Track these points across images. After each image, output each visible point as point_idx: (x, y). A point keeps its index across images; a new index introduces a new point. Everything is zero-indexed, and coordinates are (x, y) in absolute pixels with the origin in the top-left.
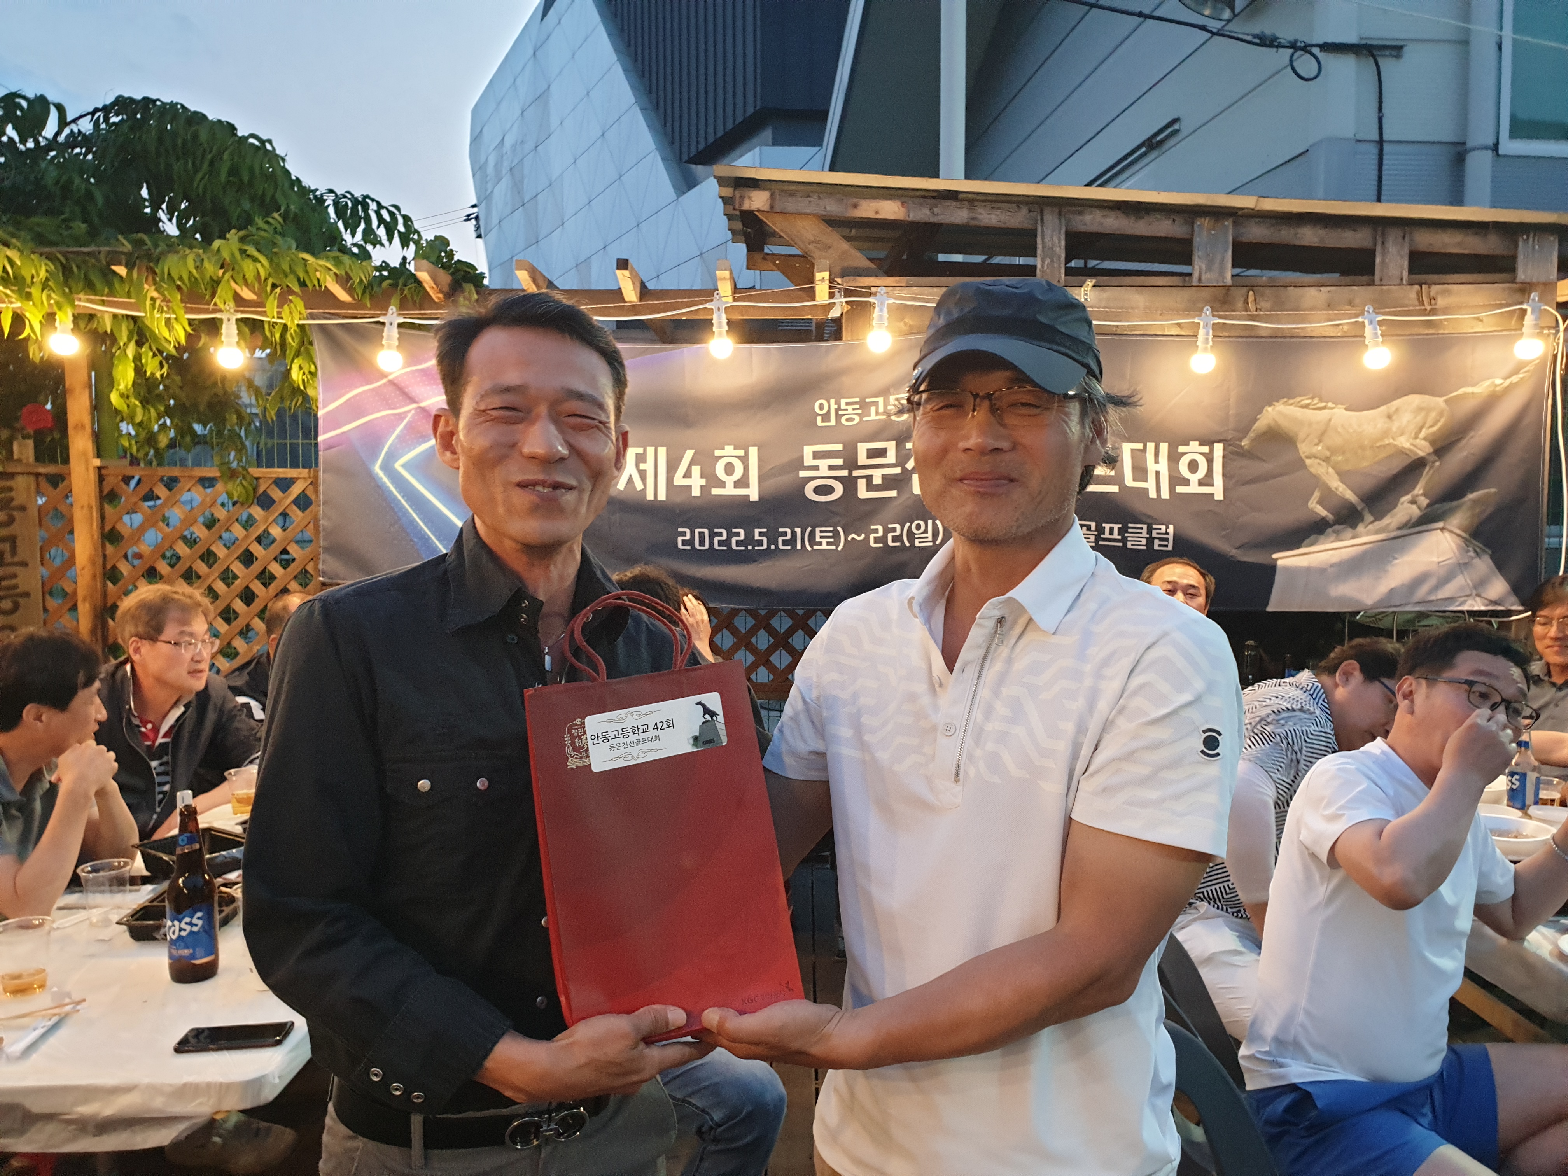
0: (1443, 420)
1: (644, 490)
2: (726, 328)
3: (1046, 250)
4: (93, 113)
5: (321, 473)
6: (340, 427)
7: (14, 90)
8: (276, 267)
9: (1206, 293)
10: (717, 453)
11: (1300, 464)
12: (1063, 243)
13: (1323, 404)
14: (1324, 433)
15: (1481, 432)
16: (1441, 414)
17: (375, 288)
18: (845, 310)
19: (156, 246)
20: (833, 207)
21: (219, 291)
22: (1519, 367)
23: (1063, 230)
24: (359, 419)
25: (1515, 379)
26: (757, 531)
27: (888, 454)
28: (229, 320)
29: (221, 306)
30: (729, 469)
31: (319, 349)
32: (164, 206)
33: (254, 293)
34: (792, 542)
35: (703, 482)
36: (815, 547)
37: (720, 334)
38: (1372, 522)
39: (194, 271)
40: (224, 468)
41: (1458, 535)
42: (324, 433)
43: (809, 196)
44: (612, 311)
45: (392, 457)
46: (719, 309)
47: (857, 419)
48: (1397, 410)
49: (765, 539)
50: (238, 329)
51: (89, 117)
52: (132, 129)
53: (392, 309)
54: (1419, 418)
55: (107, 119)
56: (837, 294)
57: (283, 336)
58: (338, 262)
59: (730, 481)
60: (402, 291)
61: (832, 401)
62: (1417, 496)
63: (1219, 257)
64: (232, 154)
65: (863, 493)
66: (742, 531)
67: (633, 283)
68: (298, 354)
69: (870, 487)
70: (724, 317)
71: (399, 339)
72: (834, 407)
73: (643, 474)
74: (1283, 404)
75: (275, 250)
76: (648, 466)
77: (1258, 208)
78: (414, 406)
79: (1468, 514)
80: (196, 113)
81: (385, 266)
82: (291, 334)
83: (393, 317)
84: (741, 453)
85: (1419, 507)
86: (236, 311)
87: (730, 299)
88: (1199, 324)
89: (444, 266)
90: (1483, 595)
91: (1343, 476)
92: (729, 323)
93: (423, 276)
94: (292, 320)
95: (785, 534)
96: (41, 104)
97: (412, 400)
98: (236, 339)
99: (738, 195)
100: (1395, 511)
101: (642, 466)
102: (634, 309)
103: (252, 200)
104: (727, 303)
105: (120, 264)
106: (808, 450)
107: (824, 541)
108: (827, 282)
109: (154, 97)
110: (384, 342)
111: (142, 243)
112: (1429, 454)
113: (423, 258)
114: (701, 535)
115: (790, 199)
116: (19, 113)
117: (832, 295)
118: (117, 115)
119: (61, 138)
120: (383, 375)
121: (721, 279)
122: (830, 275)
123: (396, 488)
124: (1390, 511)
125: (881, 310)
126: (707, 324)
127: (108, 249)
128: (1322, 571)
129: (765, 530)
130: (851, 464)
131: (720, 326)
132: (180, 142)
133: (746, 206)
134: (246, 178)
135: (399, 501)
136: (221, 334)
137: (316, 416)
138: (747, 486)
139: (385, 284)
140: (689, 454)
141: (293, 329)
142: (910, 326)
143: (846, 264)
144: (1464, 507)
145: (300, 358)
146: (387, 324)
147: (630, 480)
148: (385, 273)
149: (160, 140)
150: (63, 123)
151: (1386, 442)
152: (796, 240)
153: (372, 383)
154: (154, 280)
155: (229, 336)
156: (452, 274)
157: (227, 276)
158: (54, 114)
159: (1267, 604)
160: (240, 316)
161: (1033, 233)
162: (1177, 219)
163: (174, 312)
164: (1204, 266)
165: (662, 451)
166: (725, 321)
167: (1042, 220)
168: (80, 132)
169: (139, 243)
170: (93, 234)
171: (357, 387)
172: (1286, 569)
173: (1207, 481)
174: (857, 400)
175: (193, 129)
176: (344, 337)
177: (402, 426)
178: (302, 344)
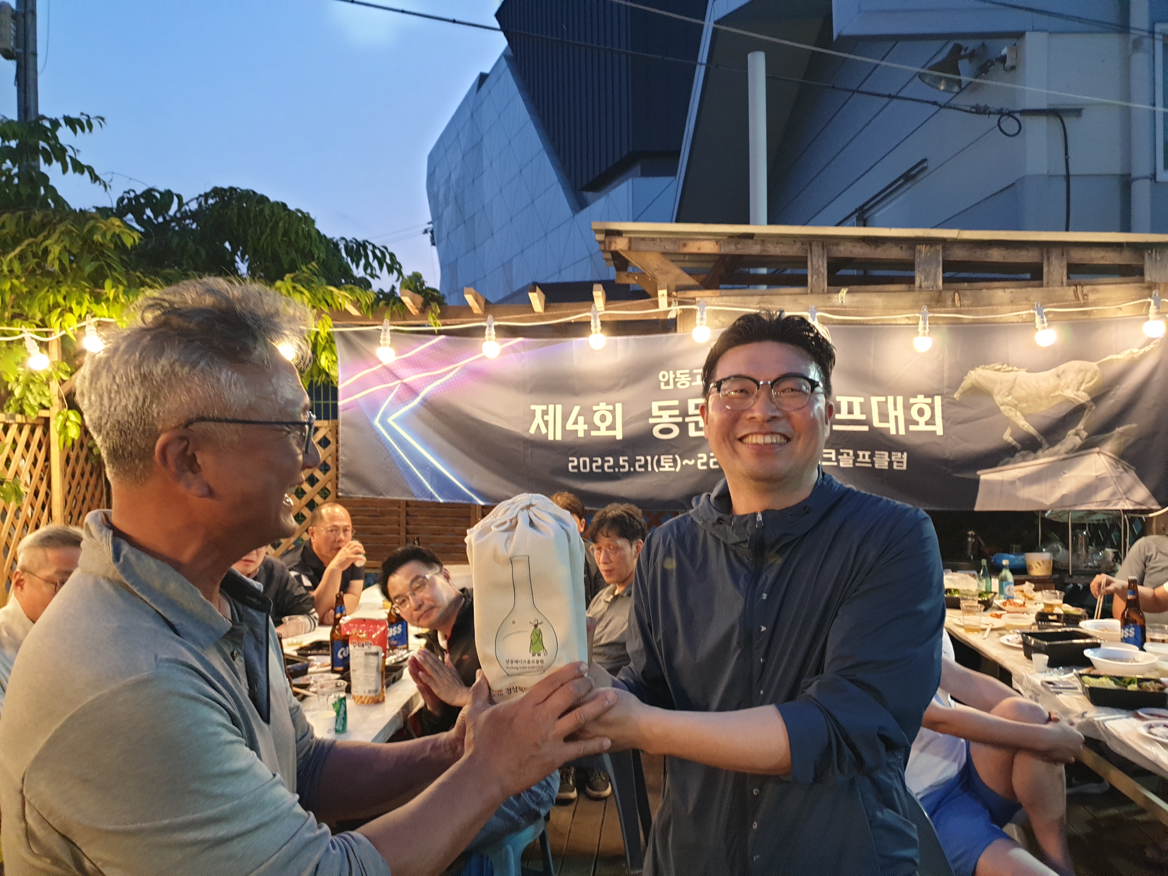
0: (1096, 378)
1: (547, 433)
2: (599, 328)
3: (812, 271)
4: (198, 198)
5: (340, 424)
6: (352, 395)
7: (151, 186)
8: (314, 296)
9: (925, 295)
10: (595, 408)
11: (996, 410)
12: (825, 265)
13: (1010, 368)
14: (1012, 388)
15: (1124, 386)
16: (1095, 373)
17: (375, 307)
18: (679, 313)
20: (670, 247)
22: (1150, 341)
23: (826, 256)
24: (364, 390)
25: (1147, 349)
26: (621, 459)
30: (603, 418)
31: (339, 346)
32: (239, 253)
34: (645, 466)
35: (586, 427)
36: (661, 469)
37: (596, 333)
38: (1048, 448)
41: (1110, 457)
42: (342, 400)
43: (654, 240)
44: (526, 320)
45: (385, 415)
46: (595, 315)
47: (688, 384)
48: (1064, 371)
49: (627, 465)
51: (196, 200)
52: (222, 207)
53: (387, 321)
54: (1080, 377)
55: (206, 201)
56: (673, 303)
57: (316, 339)
58: (352, 291)
59: (603, 426)
60: (392, 308)
61: (671, 372)
62: (1080, 430)
63: (933, 271)
64: (284, 223)
65: (692, 433)
66: (611, 459)
67: (540, 300)
68: (324, 349)
69: (697, 429)
70: (598, 321)
71: (391, 340)
72: (672, 376)
73: (546, 423)
74: (982, 368)
75: (313, 286)
76: (550, 418)
77: (959, 238)
78: (399, 381)
79: (1117, 442)
80: (262, 196)
81: (381, 291)
82: (321, 337)
83: (387, 326)
84: (611, 408)
85: (1081, 438)
87: (603, 309)
88: (920, 317)
89: (418, 293)
90: (1132, 498)
91: (1026, 417)
92: (603, 323)
93: (406, 300)
94: (323, 330)
95: (640, 460)
96: (168, 195)
97: (398, 378)
99: (608, 240)
100: (1064, 441)
101: (546, 418)
102: (541, 318)
103: (297, 253)
104: (601, 312)
106: (655, 405)
107: (667, 465)
108: (666, 296)
109: (236, 186)
110: (381, 342)
112: (1088, 402)
113: (406, 287)
114: (585, 462)
115: (641, 242)
116: (154, 201)
117: (670, 304)
118: (213, 199)
119: (179, 215)
120: (380, 363)
121: (596, 296)
122: (669, 291)
123: (388, 435)
124: (1060, 441)
125: (702, 314)
126: (587, 324)
128: (1012, 483)
129: (626, 458)
130: (684, 414)
131: (596, 327)
132: (252, 216)
133: (613, 247)
134: (293, 240)
135: (390, 443)
137: (337, 388)
138: (614, 429)
139: (381, 304)
140: (576, 409)
141: (323, 334)
142: (723, 323)
143: (679, 283)
144: (1113, 438)
145: (326, 351)
146: (383, 331)
147: (538, 427)
148: (381, 296)
149: (239, 215)
150: (181, 205)
151: (1057, 393)
152: (647, 269)
153: (373, 367)
156: (423, 297)
158: (176, 200)
159: (973, 504)
161: (806, 258)
162: (903, 247)
164: (923, 277)
165: (559, 408)
166: (599, 323)
167: (811, 251)
168: (190, 210)
171: (363, 370)
172: (987, 482)
173: (931, 422)
174: (687, 371)
175: (261, 206)
176: (355, 339)
177: (392, 395)
178: (327, 342)
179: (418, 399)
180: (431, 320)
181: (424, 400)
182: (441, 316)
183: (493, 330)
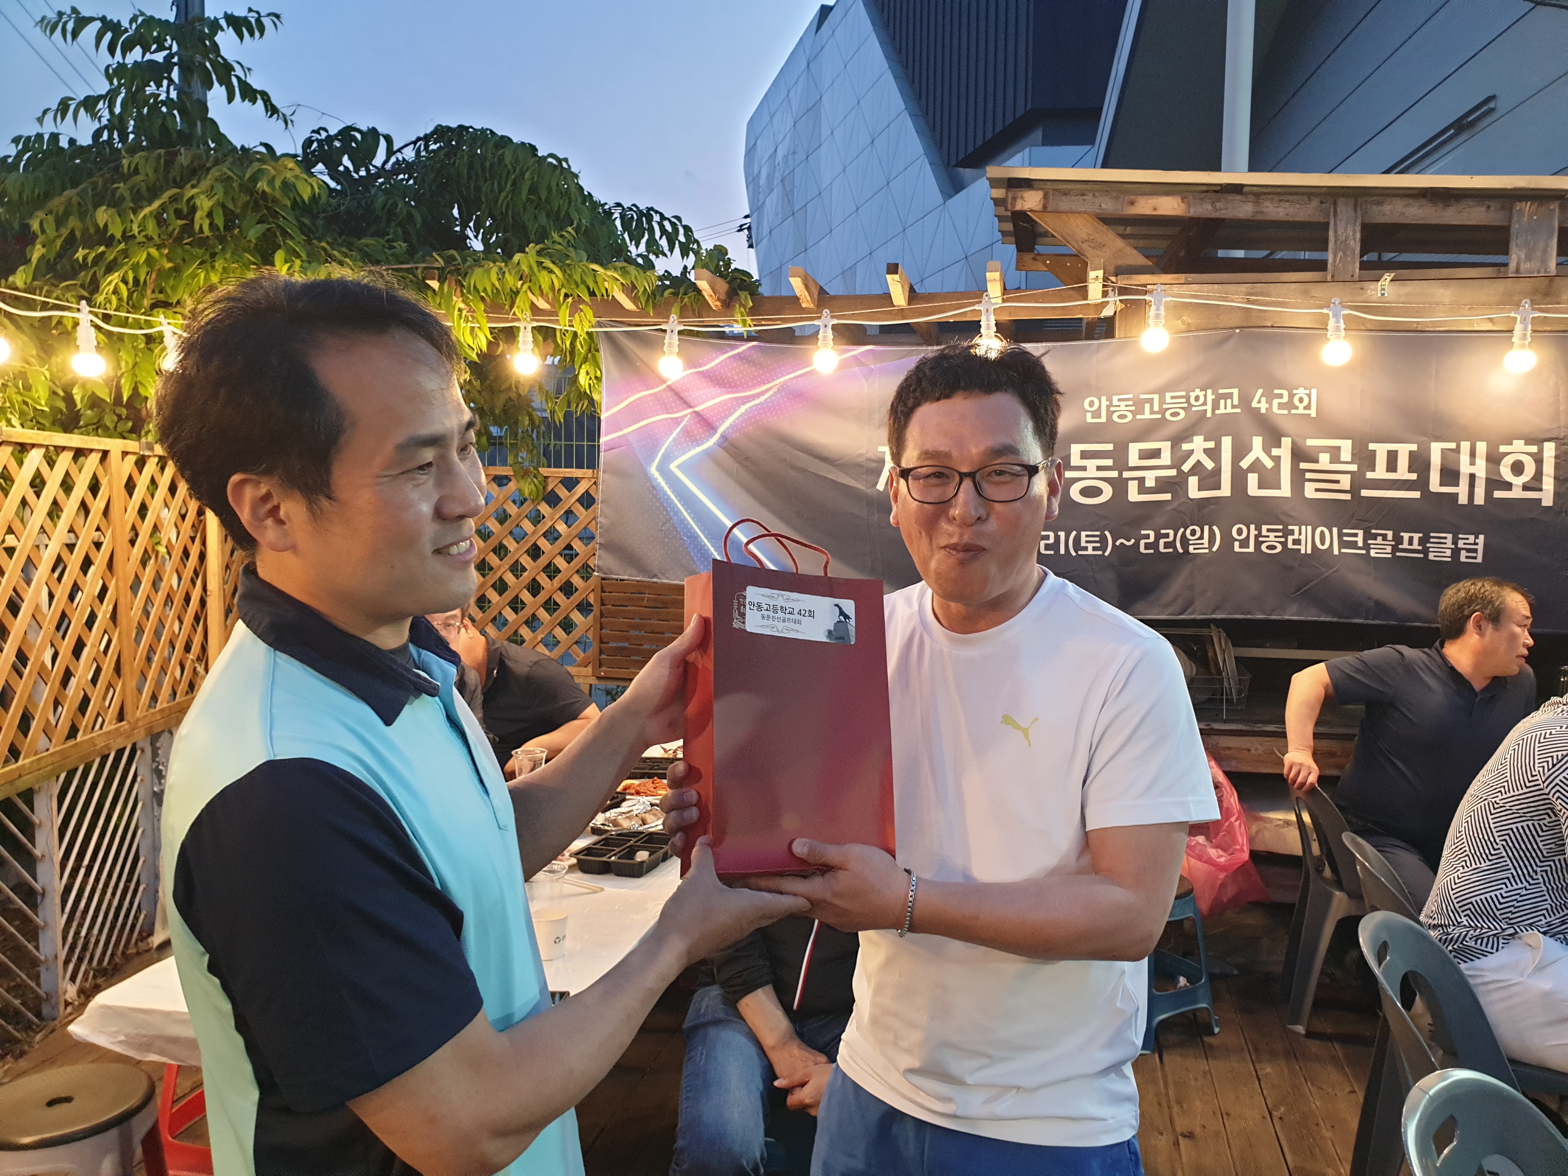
2: (995, 329)
3: (1338, 243)
4: (415, 143)
5: (601, 473)
6: (621, 430)
7: (349, 124)
8: (568, 277)
9: (1525, 284)
12: (1358, 235)
17: (658, 298)
18: (1119, 309)
19: (464, 261)
20: (1108, 206)
21: (517, 301)
23: (1359, 221)
24: (639, 421)
27: (1162, 455)
28: (525, 328)
29: (519, 315)
31: (605, 355)
32: (471, 224)
33: (548, 302)
34: (1055, 546)
36: (1080, 553)
37: (988, 336)
39: (497, 283)
40: (517, 467)
42: (606, 435)
43: (1083, 195)
44: (879, 316)
45: (667, 458)
46: (987, 310)
47: (1130, 417)
50: (533, 337)
51: (412, 146)
52: (447, 155)
53: (674, 317)
55: (427, 147)
56: (1111, 293)
57: (572, 344)
58: (624, 272)
60: (682, 299)
61: (1103, 399)
63: (1541, 245)
64: (532, 174)
65: (1134, 495)
67: (903, 287)
68: (585, 360)
69: (1142, 490)
70: (993, 318)
71: (679, 346)
72: (1105, 403)
75: (567, 262)
78: (690, 410)
80: (503, 137)
81: (667, 275)
82: (580, 342)
83: (674, 324)
86: (532, 320)
87: (1000, 300)
88: (1516, 318)
89: (722, 276)
92: (998, 325)
93: (703, 285)
94: (582, 329)
96: (372, 136)
97: (688, 405)
98: (531, 346)
99: (1010, 196)
102: (902, 313)
103: (548, 216)
104: (996, 304)
105: (433, 279)
106: (1076, 450)
107: (1090, 546)
108: (1101, 280)
109: (468, 125)
110: (665, 349)
111: (453, 258)
113: (703, 268)
115: (1064, 198)
116: (354, 145)
117: (1105, 294)
118: (435, 143)
119: (388, 166)
120: (663, 381)
121: (991, 281)
122: (1104, 273)
123: (670, 488)
125: (1158, 309)
126: (975, 325)
127: (424, 265)
130: (1122, 465)
131: (988, 327)
132: (488, 164)
133: (1018, 207)
134: (543, 198)
135: (672, 500)
136: (518, 342)
137: (599, 418)
139: (667, 293)
141: (582, 335)
142: (1188, 324)
143: (1120, 262)
145: (588, 363)
146: (668, 332)
148: (667, 283)
149: (471, 165)
150: (390, 152)
152: (1069, 239)
153: (652, 388)
154: (462, 291)
155: (524, 343)
156: (728, 283)
157: (525, 287)
158: (383, 144)
160: (535, 324)
161: (1327, 225)
162: (1494, 204)
163: (478, 322)
164: (1523, 256)
166: (993, 323)
167: (1335, 212)
168: (404, 159)
169: (450, 260)
170: (411, 253)
171: (638, 392)
173: (1534, 485)
174: (1130, 396)
175: (500, 152)
176: (627, 344)
177: (679, 429)
178: (590, 351)
179: (716, 437)
180: (738, 317)
181: (724, 437)
182: (752, 312)
183: (830, 332)
